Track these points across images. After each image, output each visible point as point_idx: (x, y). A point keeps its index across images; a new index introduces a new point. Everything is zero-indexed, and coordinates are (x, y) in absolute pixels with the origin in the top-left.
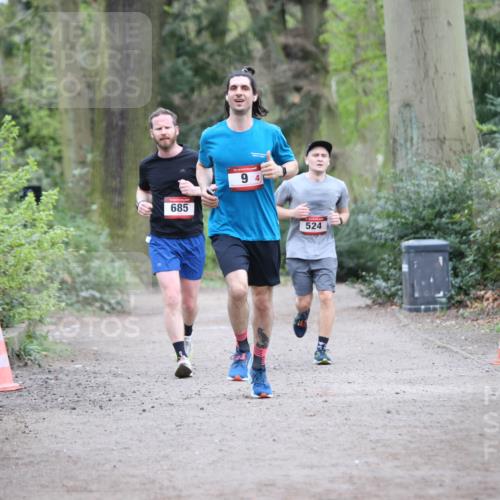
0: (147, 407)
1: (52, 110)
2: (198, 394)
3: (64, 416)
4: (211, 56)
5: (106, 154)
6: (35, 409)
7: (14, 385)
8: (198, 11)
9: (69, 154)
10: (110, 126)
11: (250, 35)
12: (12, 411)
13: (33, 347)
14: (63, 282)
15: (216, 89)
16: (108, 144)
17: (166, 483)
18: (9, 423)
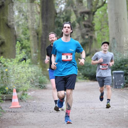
0: (51, 111)
1: (28, 39)
3: (31, 114)
5: (41, 50)
6: (24, 112)
7: (19, 106)
8: (63, 16)
9: (33, 50)
10: (42, 44)
11: (76, 22)
12: (19, 112)
13: (24, 97)
14: (31, 81)
18: (18, 115)
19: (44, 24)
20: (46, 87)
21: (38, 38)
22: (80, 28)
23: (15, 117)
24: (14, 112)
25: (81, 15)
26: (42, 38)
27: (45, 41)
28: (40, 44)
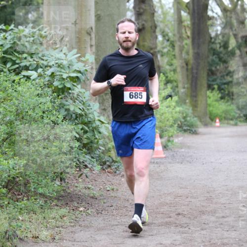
0: (204, 163)
1: (175, 71)
2: (220, 159)
3: (179, 165)
4: (224, 55)
5: (191, 85)
6: (170, 163)
7: (164, 156)
8: (220, 41)
9: (180, 85)
10: (193, 77)
11: (236, 48)
12: (163, 164)
13: (169, 144)
14: (178, 124)
15: (226, 65)
16: (192, 82)
17: (210, 186)
18: (162, 167)
19: (196, 51)
20: (198, 132)
21: (187, 69)
22: (241, 56)
23: (158, 170)
24: (157, 163)
25: (242, 40)
26: (192, 69)
27: (197, 73)
28: (190, 77)
